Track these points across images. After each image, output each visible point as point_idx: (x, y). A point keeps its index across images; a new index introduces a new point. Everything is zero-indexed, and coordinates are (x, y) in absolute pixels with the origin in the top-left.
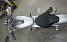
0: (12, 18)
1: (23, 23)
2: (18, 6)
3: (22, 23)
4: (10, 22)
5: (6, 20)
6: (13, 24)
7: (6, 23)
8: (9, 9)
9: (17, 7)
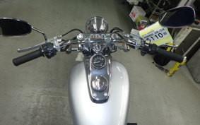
0: (115, 48)
1: (94, 101)
2: (167, 71)
3: (94, 95)
4: (101, 42)
5: (107, 27)
6: (93, 53)
7: (95, 26)
8: (159, 35)
9: (162, 69)
